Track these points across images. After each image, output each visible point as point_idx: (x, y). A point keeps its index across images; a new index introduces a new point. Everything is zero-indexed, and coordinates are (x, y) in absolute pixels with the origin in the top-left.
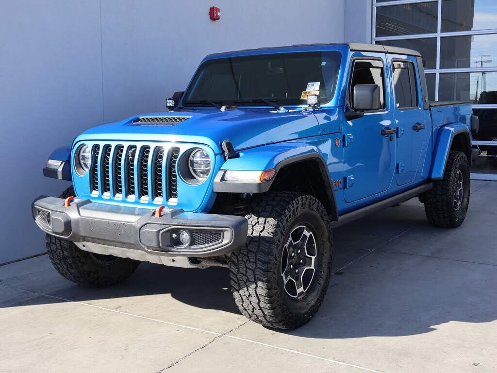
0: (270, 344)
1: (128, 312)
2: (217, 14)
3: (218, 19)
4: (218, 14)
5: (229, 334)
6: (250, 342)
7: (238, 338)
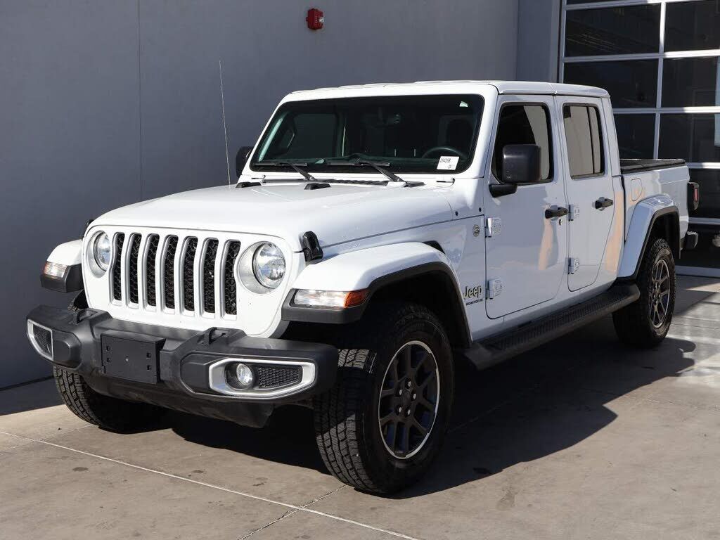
0: (367, 524)
2: (318, 20)
3: (320, 27)
5: (308, 508)
6: (338, 520)
7: (321, 513)
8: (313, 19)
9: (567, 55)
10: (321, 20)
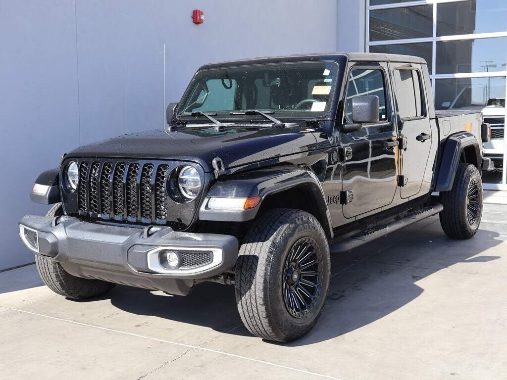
0: (244, 356)
1: (100, 326)
2: (200, 18)
3: (201, 22)
4: (202, 18)
5: (202, 347)
6: (223, 354)
7: (211, 350)
8: (196, 18)
9: (371, 40)
10: (202, 17)
